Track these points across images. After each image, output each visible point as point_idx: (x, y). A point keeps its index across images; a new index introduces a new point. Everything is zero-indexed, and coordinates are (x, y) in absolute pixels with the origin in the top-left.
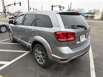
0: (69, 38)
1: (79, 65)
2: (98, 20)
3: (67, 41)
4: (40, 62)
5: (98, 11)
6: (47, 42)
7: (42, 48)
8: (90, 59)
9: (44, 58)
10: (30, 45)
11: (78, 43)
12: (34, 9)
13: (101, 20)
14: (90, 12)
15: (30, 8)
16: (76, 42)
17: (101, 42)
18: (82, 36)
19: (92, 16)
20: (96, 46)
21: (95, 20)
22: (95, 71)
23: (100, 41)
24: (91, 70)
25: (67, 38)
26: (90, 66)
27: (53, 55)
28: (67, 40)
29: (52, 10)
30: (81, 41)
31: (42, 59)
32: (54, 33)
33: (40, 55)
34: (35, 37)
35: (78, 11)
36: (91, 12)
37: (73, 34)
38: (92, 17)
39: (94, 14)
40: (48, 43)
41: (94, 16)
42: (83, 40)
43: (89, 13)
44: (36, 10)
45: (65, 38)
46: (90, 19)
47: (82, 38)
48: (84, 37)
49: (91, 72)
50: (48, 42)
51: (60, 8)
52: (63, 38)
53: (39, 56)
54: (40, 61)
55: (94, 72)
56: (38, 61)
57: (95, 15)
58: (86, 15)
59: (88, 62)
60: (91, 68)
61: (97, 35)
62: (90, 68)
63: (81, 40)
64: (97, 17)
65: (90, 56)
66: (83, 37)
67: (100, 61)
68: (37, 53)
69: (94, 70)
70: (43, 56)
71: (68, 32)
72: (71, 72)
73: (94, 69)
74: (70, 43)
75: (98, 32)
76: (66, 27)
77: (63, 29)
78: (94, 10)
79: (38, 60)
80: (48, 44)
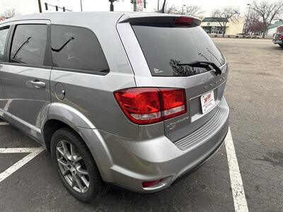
0: (169, 109)
1: (198, 182)
2: (237, 37)
3: (163, 118)
4: (75, 188)
5: (236, 12)
6: (92, 126)
7: (79, 144)
8: (228, 156)
9: (86, 177)
10: (39, 131)
11: (195, 118)
12: (57, 7)
13: (244, 37)
14: (216, 16)
15: (46, 4)
16: (190, 119)
17: (250, 101)
18: (206, 96)
19: (221, 28)
20: (240, 115)
21: (229, 37)
22: (247, 197)
23: (249, 98)
24: (234, 193)
25: (162, 109)
26: (230, 181)
27: (116, 168)
28: (160, 116)
29: (112, 9)
30: (203, 111)
31: (82, 178)
32: (115, 93)
33: (74, 166)
34: (49, 105)
35: (185, 12)
36: (219, 16)
37: (179, 95)
38: (222, 30)
39: (225, 20)
40: (97, 127)
41: (225, 27)
42: (211, 106)
43: (214, 19)
44: (64, 9)
45: (154, 109)
46: (216, 36)
47: (206, 100)
48: (212, 97)
49: (234, 200)
50: (95, 126)
51: (135, 3)
52: (149, 111)
53: (70, 167)
54: (75, 183)
55: (244, 199)
56: (71, 183)
57: (227, 24)
58: (205, 24)
59: (223, 169)
60: (232, 187)
61: (238, 79)
62: (231, 189)
63: (203, 109)
64: (235, 28)
65: (227, 148)
66: (209, 96)
67: (256, 162)
68: (64, 160)
69: (243, 192)
70: (83, 168)
71: (162, 90)
72: (176, 209)
73: (241, 189)
74: (172, 124)
75: (240, 71)
76: (156, 70)
77: (145, 79)
78: (226, 10)
79: (69, 180)
80: (96, 131)
